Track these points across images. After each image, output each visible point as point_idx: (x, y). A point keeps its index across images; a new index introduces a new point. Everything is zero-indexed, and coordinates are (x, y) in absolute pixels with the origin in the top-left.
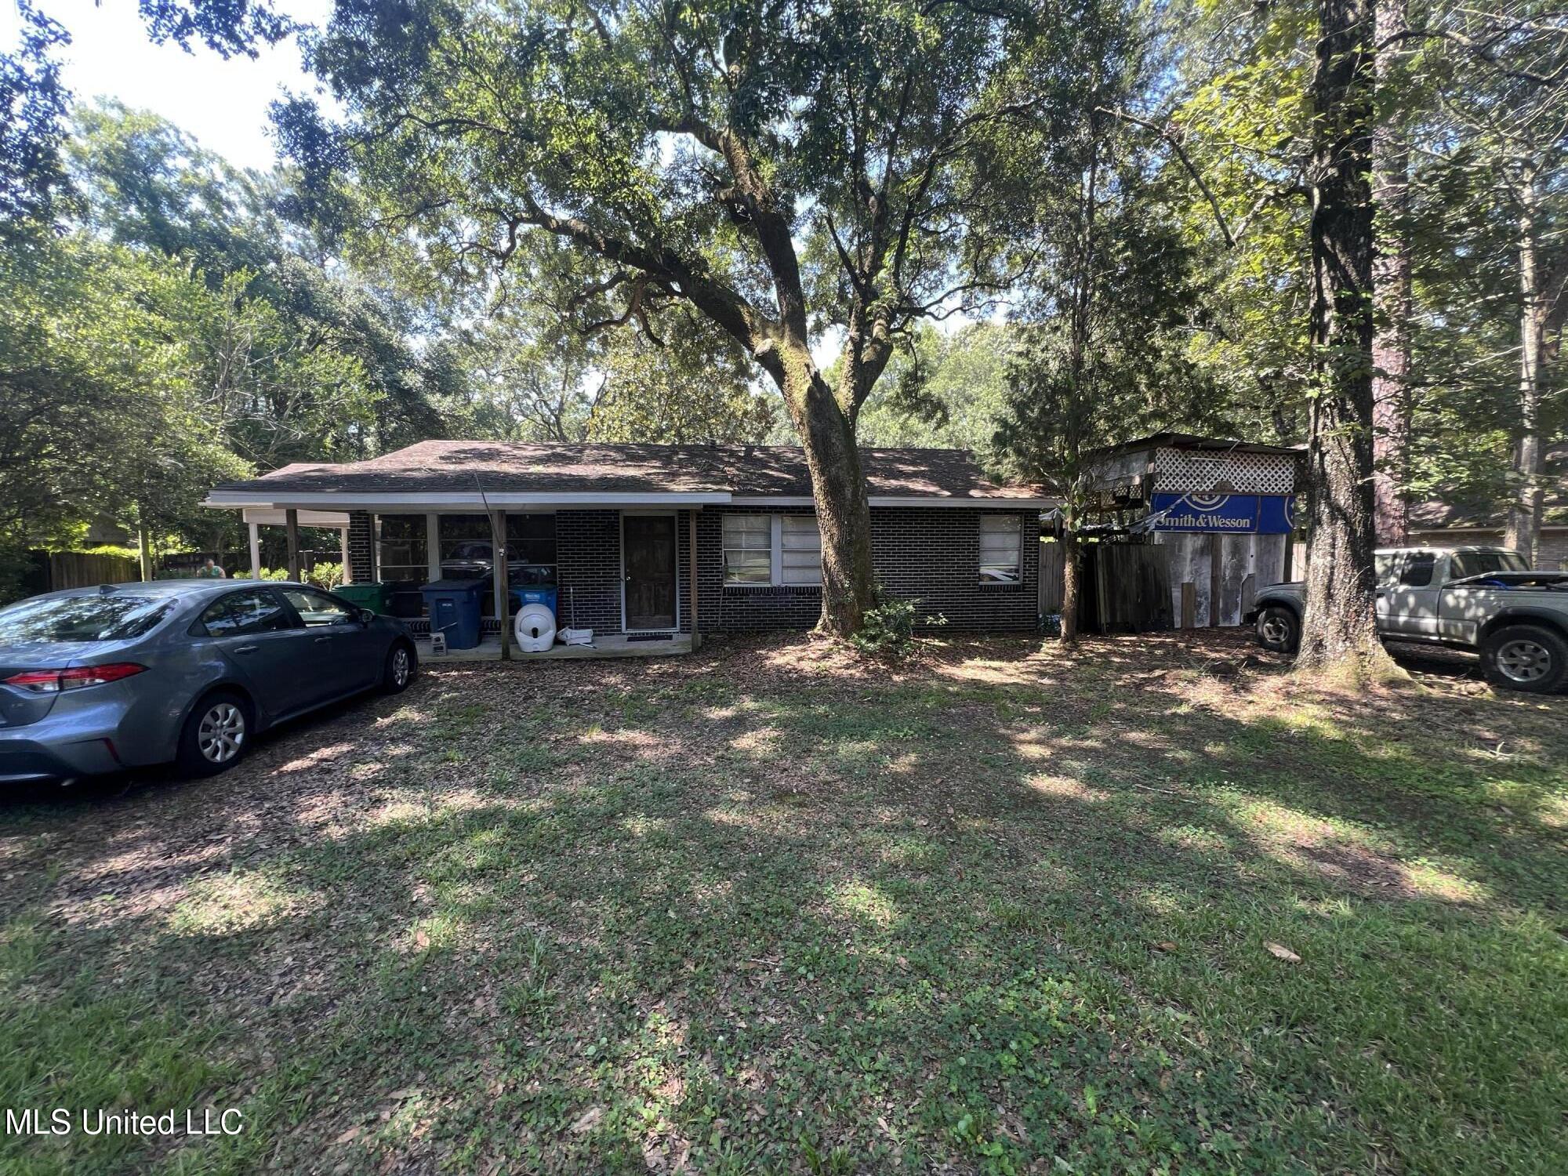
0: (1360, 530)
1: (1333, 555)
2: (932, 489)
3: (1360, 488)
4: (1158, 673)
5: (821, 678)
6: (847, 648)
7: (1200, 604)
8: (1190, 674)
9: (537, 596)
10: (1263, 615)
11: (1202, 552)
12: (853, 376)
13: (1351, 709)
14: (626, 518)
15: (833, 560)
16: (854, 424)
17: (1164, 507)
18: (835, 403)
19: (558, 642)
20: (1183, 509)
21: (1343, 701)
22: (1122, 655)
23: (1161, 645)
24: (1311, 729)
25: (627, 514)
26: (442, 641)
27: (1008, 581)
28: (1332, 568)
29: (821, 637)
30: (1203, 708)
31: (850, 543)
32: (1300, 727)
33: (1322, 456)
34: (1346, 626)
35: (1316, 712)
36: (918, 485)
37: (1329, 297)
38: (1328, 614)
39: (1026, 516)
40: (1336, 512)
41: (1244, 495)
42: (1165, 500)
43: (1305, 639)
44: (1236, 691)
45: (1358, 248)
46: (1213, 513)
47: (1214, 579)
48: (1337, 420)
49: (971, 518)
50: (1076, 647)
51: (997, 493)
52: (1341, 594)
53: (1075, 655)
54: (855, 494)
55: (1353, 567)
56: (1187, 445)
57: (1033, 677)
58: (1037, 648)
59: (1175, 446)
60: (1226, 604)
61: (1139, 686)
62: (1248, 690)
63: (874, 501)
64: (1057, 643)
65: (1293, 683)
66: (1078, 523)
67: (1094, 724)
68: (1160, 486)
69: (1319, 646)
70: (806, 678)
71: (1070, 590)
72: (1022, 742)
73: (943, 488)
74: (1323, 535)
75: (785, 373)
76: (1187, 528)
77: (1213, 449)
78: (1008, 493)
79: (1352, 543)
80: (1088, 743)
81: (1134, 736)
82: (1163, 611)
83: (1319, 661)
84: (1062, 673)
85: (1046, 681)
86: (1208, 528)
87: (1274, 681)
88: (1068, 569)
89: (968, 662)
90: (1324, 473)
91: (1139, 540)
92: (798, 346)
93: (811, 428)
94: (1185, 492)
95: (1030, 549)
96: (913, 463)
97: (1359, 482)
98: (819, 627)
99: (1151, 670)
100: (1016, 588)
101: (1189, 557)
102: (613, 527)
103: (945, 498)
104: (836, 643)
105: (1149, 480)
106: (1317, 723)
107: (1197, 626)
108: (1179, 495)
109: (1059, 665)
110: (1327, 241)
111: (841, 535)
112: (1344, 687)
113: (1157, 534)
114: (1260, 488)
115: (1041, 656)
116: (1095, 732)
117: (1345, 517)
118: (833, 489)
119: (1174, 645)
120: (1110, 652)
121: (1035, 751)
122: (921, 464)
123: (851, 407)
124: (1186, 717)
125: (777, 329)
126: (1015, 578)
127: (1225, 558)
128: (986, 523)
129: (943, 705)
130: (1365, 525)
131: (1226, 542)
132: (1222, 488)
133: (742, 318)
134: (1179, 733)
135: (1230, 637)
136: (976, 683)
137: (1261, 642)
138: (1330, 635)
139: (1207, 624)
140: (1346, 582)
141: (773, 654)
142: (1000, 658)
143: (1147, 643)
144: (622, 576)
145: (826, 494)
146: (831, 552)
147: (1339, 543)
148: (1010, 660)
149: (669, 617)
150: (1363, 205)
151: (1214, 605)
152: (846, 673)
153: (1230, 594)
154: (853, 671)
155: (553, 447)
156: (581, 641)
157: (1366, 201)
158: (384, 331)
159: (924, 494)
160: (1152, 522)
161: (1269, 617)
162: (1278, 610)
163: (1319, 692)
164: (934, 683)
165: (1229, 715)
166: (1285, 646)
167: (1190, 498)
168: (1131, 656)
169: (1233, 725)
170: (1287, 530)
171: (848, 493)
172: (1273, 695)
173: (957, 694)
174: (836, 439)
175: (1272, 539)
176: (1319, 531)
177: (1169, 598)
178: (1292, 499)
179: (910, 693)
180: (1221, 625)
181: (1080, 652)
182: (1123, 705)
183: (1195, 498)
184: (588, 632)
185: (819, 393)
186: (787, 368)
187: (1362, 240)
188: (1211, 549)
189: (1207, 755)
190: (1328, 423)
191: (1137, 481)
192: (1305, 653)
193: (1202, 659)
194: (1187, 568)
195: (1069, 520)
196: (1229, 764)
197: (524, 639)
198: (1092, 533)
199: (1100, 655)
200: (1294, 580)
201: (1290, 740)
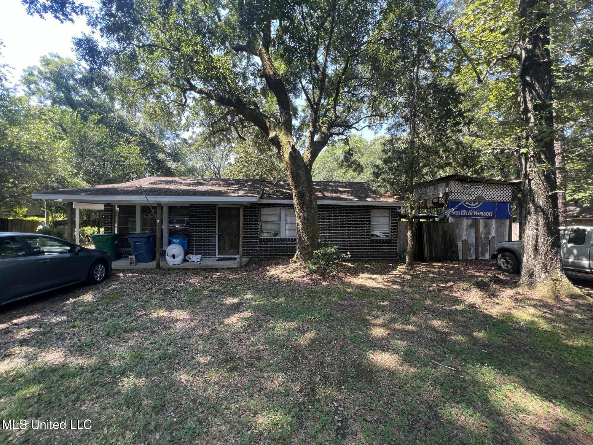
0: (551, 217)
1: (537, 230)
2: (351, 197)
3: (550, 197)
4: (449, 284)
5: (289, 282)
6: (305, 268)
7: (471, 249)
8: (465, 285)
9: (178, 241)
10: (500, 256)
11: (471, 226)
12: (311, 147)
13: (552, 310)
14: (219, 208)
15: (300, 227)
16: (311, 168)
17: (454, 207)
18: (302, 159)
19: (185, 260)
20: (462, 208)
21: (546, 305)
22: (434, 273)
23: (453, 268)
24: (533, 322)
25: (220, 206)
26: (134, 259)
27: (384, 237)
28: (537, 236)
29: (295, 262)
30: (472, 306)
31: (307, 220)
32: (525, 321)
33: (530, 181)
34: (545, 265)
35: (534, 312)
36: (345, 196)
37: (530, 106)
38: (535, 259)
39: (392, 210)
40: (538, 208)
41: (489, 202)
42: (453, 204)
43: (524, 271)
44: (489, 296)
45: (544, 81)
46: (475, 209)
47: (477, 238)
48: (536, 164)
49: (368, 209)
50: (413, 268)
51: (378, 200)
52: (542, 249)
53: (412, 272)
54: (310, 198)
55: (549, 236)
56: (463, 180)
57: (389, 284)
58: (395, 269)
59: (457, 180)
60: (482, 249)
61: (440, 291)
62: (496, 297)
63: (319, 202)
64: (404, 266)
65: (519, 294)
66: (413, 213)
67: (415, 313)
68: (451, 198)
69: (531, 275)
70: (282, 282)
71: (410, 243)
72: (375, 325)
73: (355, 197)
74: (532, 220)
75: (281, 146)
76: (464, 216)
77: (475, 182)
78: (384, 200)
79: (547, 224)
80: (410, 327)
81: (436, 323)
82: (454, 252)
83: (532, 283)
84: (404, 282)
85: (395, 287)
86: (473, 216)
87: (508, 292)
88: (409, 234)
89: (361, 275)
90: (531, 189)
91: (443, 220)
92: (287, 135)
93: (291, 169)
94: (462, 200)
95: (394, 225)
96: (345, 187)
97: (550, 194)
98: (295, 257)
99: (447, 282)
100: (388, 241)
101: (465, 228)
102: (214, 212)
103: (355, 201)
104: (301, 265)
105: (446, 195)
106: (535, 319)
107: (469, 258)
108: (460, 202)
109: (403, 278)
110: (528, 78)
111: (304, 217)
112: (547, 297)
113: (450, 218)
114: (496, 199)
115: (396, 272)
116: (414, 319)
117: (543, 210)
118: (301, 196)
119: (459, 268)
120: (428, 271)
121: (379, 332)
122: (348, 188)
123: (309, 160)
124: (463, 311)
125: (279, 128)
126: (387, 236)
127: (481, 229)
128: (374, 212)
129: (341, 299)
130: (554, 215)
131: (481, 222)
132: (479, 199)
133: (266, 123)
134: (459, 321)
135: (485, 265)
136: (361, 287)
137: (499, 268)
138: (537, 269)
139: (474, 258)
140: (544, 244)
141: (272, 269)
142: (377, 273)
143: (445, 267)
144: (217, 232)
145: (297, 198)
146: (300, 224)
147: (540, 223)
148: (381, 274)
149: (237, 250)
150: (547, 60)
151: (477, 249)
152: (301, 280)
153: (484, 245)
154: (304, 279)
155: (199, 179)
156: (196, 260)
157: (548, 58)
158: (152, 138)
159: (347, 199)
160: (448, 213)
161: (503, 257)
162: (507, 254)
163: (533, 299)
164: (341, 287)
165: (486, 312)
166: (511, 270)
167: (465, 203)
168: (439, 273)
169: (488, 317)
170: (509, 217)
171: (307, 197)
172: (509, 299)
173: (350, 293)
174: (302, 174)
175: (502, 221)
176: (529, 218)
177: (456, 246)
178: (511, 204)
179: (327, 292)
180: (481, 258)
181: (415, 271)
182: (431, 303)
183: (467, 203)
184: (199, 257)
185: (295, 154)
186: (282, 144)
187: (546, 77)
188: (475, 225)
189: (474, 338)
190: (532, 164)
191: (441, 195)
192: (524, 278)
193: (472, 276)
194: (465, 233)
195: (409, 211)
196: (487, 346)
197: (169, 259)
198: (422, 217)
199: (424, 273)
200: (513, 240)
201: (520, 329)
